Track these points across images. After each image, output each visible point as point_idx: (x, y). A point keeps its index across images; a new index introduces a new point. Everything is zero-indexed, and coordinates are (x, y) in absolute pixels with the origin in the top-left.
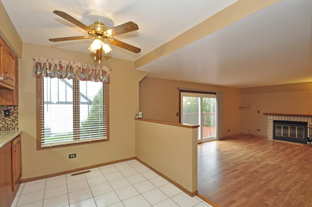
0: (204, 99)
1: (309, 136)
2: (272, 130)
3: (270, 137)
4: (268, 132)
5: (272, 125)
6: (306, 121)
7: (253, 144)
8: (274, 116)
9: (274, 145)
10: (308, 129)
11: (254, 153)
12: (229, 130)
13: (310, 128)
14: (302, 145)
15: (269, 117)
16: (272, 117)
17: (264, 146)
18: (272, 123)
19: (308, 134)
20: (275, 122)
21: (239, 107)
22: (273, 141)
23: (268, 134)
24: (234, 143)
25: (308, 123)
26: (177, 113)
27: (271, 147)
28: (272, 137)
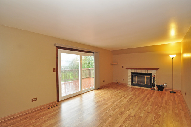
0: (83, 56)
1: (153, 83)
2: (131, 79)
3: (130, 84)
4: (129, 80)
5: (131, 76)
6: (151, 72)
7: (119, 91)
8: (132, 70)
9: (132, 91)
10: (153, 78)
11: (119, 100)
12: (104, 81)
13: (153, 77)
14: (149, 89)
15: (129, 70)
16: (130, 70)
17: (127, 92)
18: (131, 75)
19: (153, 81)
20: (133, 73)
21: (111, 64)
22: (132, 87)
23: (129, 82)
24: (106, 91)
25: (152, 74)
26: (54, 69)
27: (131, 93)
28: (131, 84)
